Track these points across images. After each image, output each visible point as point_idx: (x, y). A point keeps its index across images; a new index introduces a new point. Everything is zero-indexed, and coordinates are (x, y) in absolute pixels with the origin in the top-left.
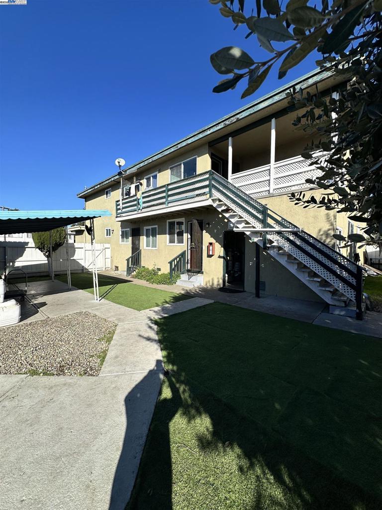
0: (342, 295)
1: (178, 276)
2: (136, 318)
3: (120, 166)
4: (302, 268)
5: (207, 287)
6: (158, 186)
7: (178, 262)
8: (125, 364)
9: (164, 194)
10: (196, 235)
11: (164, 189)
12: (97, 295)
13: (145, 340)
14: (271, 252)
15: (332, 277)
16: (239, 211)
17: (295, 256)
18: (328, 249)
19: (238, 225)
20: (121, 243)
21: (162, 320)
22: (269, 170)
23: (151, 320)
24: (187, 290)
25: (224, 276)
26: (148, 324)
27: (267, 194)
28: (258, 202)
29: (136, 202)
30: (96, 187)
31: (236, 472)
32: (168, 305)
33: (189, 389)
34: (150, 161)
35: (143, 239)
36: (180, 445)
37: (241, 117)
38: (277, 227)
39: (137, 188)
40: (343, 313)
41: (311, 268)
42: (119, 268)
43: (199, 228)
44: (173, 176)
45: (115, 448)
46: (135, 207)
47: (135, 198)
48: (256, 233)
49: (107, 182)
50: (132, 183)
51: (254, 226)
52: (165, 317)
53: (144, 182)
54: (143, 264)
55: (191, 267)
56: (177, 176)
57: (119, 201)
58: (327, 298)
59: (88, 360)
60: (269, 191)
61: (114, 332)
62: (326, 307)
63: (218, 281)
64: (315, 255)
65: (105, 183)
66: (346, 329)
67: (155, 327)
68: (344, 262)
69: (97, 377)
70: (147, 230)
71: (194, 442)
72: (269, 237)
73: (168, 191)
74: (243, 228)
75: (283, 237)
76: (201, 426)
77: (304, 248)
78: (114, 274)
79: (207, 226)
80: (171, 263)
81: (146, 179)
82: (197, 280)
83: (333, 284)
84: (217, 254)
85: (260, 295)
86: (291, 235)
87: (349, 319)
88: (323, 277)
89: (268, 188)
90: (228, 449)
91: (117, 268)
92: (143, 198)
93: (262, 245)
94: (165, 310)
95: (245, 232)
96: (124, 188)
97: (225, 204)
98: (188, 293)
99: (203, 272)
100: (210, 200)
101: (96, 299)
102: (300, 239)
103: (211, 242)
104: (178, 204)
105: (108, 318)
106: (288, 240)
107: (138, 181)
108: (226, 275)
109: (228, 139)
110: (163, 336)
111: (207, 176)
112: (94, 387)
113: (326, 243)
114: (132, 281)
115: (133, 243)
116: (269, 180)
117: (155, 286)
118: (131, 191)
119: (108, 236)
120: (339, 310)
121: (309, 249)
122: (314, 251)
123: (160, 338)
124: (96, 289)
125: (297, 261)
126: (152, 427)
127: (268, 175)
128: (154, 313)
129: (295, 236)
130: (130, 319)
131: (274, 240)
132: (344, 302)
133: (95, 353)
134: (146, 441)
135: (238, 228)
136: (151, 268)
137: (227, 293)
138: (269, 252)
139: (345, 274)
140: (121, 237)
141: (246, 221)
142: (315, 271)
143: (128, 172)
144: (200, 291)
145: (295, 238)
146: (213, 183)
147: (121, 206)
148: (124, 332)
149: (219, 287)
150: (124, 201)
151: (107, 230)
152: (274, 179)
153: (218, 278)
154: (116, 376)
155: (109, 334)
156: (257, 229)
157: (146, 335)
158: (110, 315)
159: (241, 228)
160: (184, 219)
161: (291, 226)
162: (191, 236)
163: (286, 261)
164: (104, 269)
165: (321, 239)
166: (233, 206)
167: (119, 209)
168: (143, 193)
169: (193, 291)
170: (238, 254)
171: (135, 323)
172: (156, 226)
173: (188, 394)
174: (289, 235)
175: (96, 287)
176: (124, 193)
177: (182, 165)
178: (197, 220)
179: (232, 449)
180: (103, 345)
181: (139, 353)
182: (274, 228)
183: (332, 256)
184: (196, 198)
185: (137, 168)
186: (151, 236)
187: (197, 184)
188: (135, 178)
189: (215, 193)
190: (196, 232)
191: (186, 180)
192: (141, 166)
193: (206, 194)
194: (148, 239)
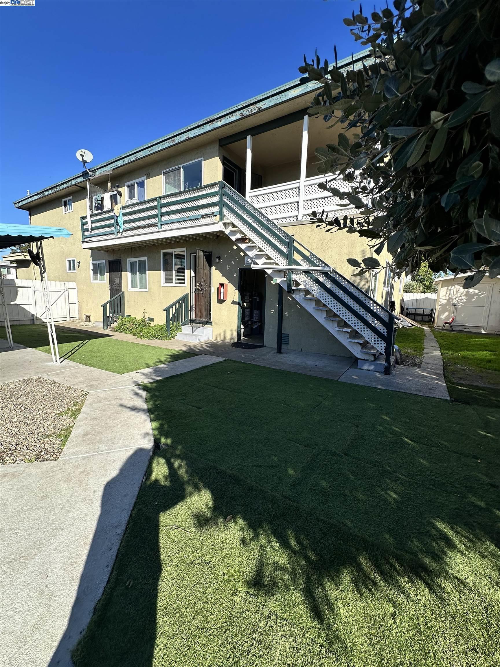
0: (373, 348)
1: (178, 329)
2: (115, 383)
3: (84, 162)
4: (332, 316)
5: (217, 342)
6: (146, 199)
7: (177, 310)
8: (99, 442)
9: (155, 212)
10: (203, 272)
11: (155, 203)
12: (55, 355)
13: (128, 410)
14: (297, 297)
15: (362, 327)
16: (259, 242)
17: (324, 302)
18: (360, 294)
19: (257, 261)
20: (92, 280)
21: (154, 385)
22: (299, 188)
23: (138, 385)
24: (190, 346)
25: (239, 328)
26: (133, 390)
27: (295, 220)
28: (282, 230)
29: (112, 221)
30: (46, 193)
31: (238, 546)
32: (162, 365)
33: (186, 464)
34: (133, 158)
35: (127, 277)
36: (170, 527)
37: (263, 107)
38: (305, 264)
39: (114, 199)
40: (372, 368)
41: (341, 317)
42: (92, 318)
43: (206, 263)
44: (168, 185)
45: (82, 543)
46: (112, 229)
47: (111, 214)
48: (279, 271)
49: (65, 186)
50: (106, 191)
51: (277, 262)
52: (158, 380)
53: (125, 190)
54: (127, 312)
55: (195, 317)
56: (175, 187)
57: (86, 217)
58: (356, 351)
59: (42, 441)
60: (297, 216)
61: (83, 403)
62: (354, 361)
63: (232, 334)
64: (346, 301)
65: (62, 187)
66: (373, 384)
67: (144, 394)
68: (377, 309)
69: (56, 462)
70: (132, 263)
71: (190, 521)
72: (294, 277)
73: (161, 208)
74: (263, 264)
75: (311, 278)
76: (199, 504)
77: (334, 291)
78: (83, 326)
79: (217, 260)
80: (167, 310)
81: (128, 186)
82: (203, 333)
83: (363, 334)
84: (229, 300)
85: (282, 351)
86: (320, 275)
87: (378, 375)
88: (353, 327)
89: (296, 213)
90: (230, 523)
91: (88, 317)
92: (124, 215)
93: (285, 288)
94: (158, 371)
95: (266, 270)
96: (94, 198)
97: (241, 231)
98: (191, 349)
99: (212, 323)
100: (221, 224)
101: (55, 361)
102: (331, 281)
103: (222, 282)
104: (176, 227)
105: (74, 385)
106: (317, 281)
107: (116, 189)
108: (242, 327)
109: (246, 138)
110: (154, 404)
111: (217, 189)
112: (52, 474)
113: (359, 287)
114: (112, 336)
115: (111, 282)
116: (298, 202)
117: (145, 341)
118: (105, 203)
119: (72, 271)
120: (368, 364)
121: (340, 293)
122: (346, 295)
123: (150, 407)
124: (54, 347)
125: (326, 309)
126: (134, 512)
127: (297, 195)
128: (143, 377)
129: (326, 277)
130: (108, 385)
131: (301, 281)
132: (373, 355)
133: (53, 431)
134: (126, 529)
135: (257, 264)
136: (139, 317)
137: (241, 349)
138: (294, 296)
139: (376, 324)
140: (92, 272)
141: (267, 255)
142: (345, 320)
143: (98, 173)
144: (207, 346)
145: (325, 280)
146: (225, 200)
147: (89, 226)
148: (99, 402)
149: (232, 341)
150: (93, 219)
151: (69, 261)
152: (304, 201)
153: (232, 330)
154: (84, 458)
155: (74, 405)
156: (281, 267)
157: (130, 404)
158: (77, 381)
159: (260, 264)
160: (185, 249)
161: (322, 264)
162: (195, 273)
163: (313, 308)
164: (68, 319)
165: (354, 281)
166: (250, 234)
167: (87, 230)
168: (123, 208)
169: (198, 348)
170: (258, 300)
171: (114, 390)
172: (146, 258)
173: (184, 470)
174: (318, 275)
175: (54, 344)
176: (94, 205)
177: (182, 171)
178: (204, 252)
179: (235, 522)
180: (67, 421)
181: (119, 426)
182: (301, 265)
183: (364, 302)
184: (202, 220)
185: (113, 168)
186: (138, 272)
187: (203, 200)
188: (109, 183)
189: (228, 214)
190: (202, 268)
191: (187, 192)
192: (119, 165)
193: (215, 214)
194: (134, 277)
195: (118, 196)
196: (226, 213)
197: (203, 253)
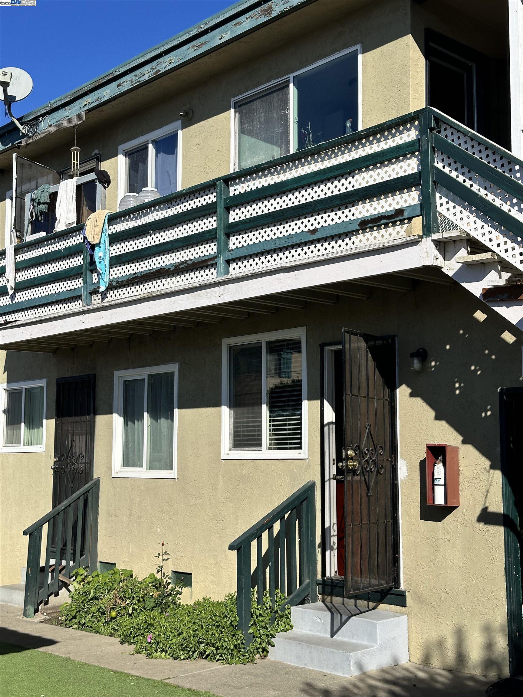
1: (280, 617)
3: (9, 100)
5: (432, 677)
6: (179, 188)
10: (364, 408)
11: (210, 198)
25: (514, 619)
29: (77, 261)
34: (146, 73)
35: (110, 429)
39: (86, 196)
43: (375, 376)
44: (249, 140)
47: (76, 240)
53: (118, 166)
54: (104, 552)
70: (129, 385)
73: (228, 209)
79: (416, 364)
80: (241, 547)
81: (127, 154)
84: (468, 506)
92: (115, 239)
96: (28, 197)
99: (403, 596)
100: (427, 244)
103: (436, 441)
107: (92, 164)
111: (410, 135)
115: (62, 448)
117: (162, 667)
118: (60, 210)
136: (142, 572)
140: (4, 419)
143: (46, 127)
146: (440, 166)
147: (9, 278)
149: (492, 676)
150: (23, 257)
162: (339, 412)
168: (112, 219)
172: (173, 368)
176: (27, 217)
177: (292, 90)
178: (367, 338)
184: (360, 236)
185: (87, 108)
186: (146, 415)
187: (364, 175)
188: (75, 152)
189: (452, 210)
190: (363, 393)
191: (312, 155)
192: (106, 99)
193: (406, 215)
194: (133, 429)
195: (99, 186)
196: (445, 206)
197: (366, 341)
